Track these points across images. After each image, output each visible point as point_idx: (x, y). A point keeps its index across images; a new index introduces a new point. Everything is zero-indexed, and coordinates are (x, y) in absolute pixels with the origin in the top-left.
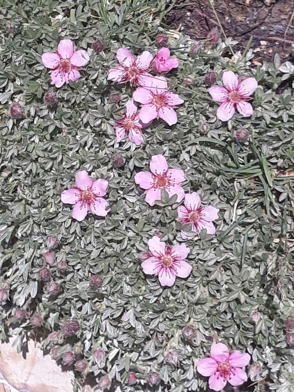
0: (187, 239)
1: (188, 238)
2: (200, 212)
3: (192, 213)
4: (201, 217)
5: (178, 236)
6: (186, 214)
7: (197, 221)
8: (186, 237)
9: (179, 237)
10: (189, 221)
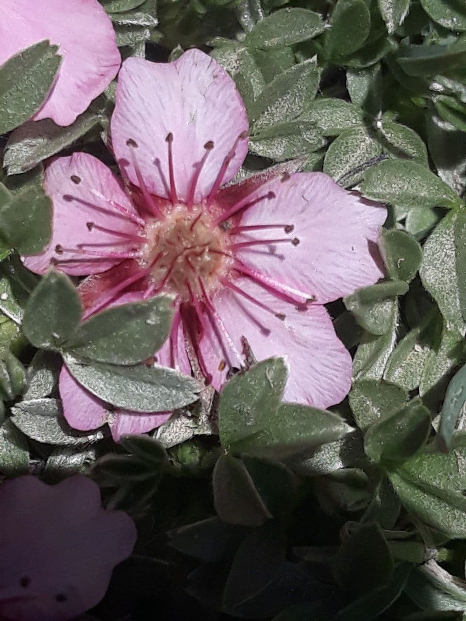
0: (105, 428)
1: (111, 420)
2: (238, 214)
3: (174, 215)
4: (246, 257)
5: (36, 397)
6: (121, 225)
7: (212, 285)
8: (98, 418)
9: (36, 411)
10: (138, 286)
